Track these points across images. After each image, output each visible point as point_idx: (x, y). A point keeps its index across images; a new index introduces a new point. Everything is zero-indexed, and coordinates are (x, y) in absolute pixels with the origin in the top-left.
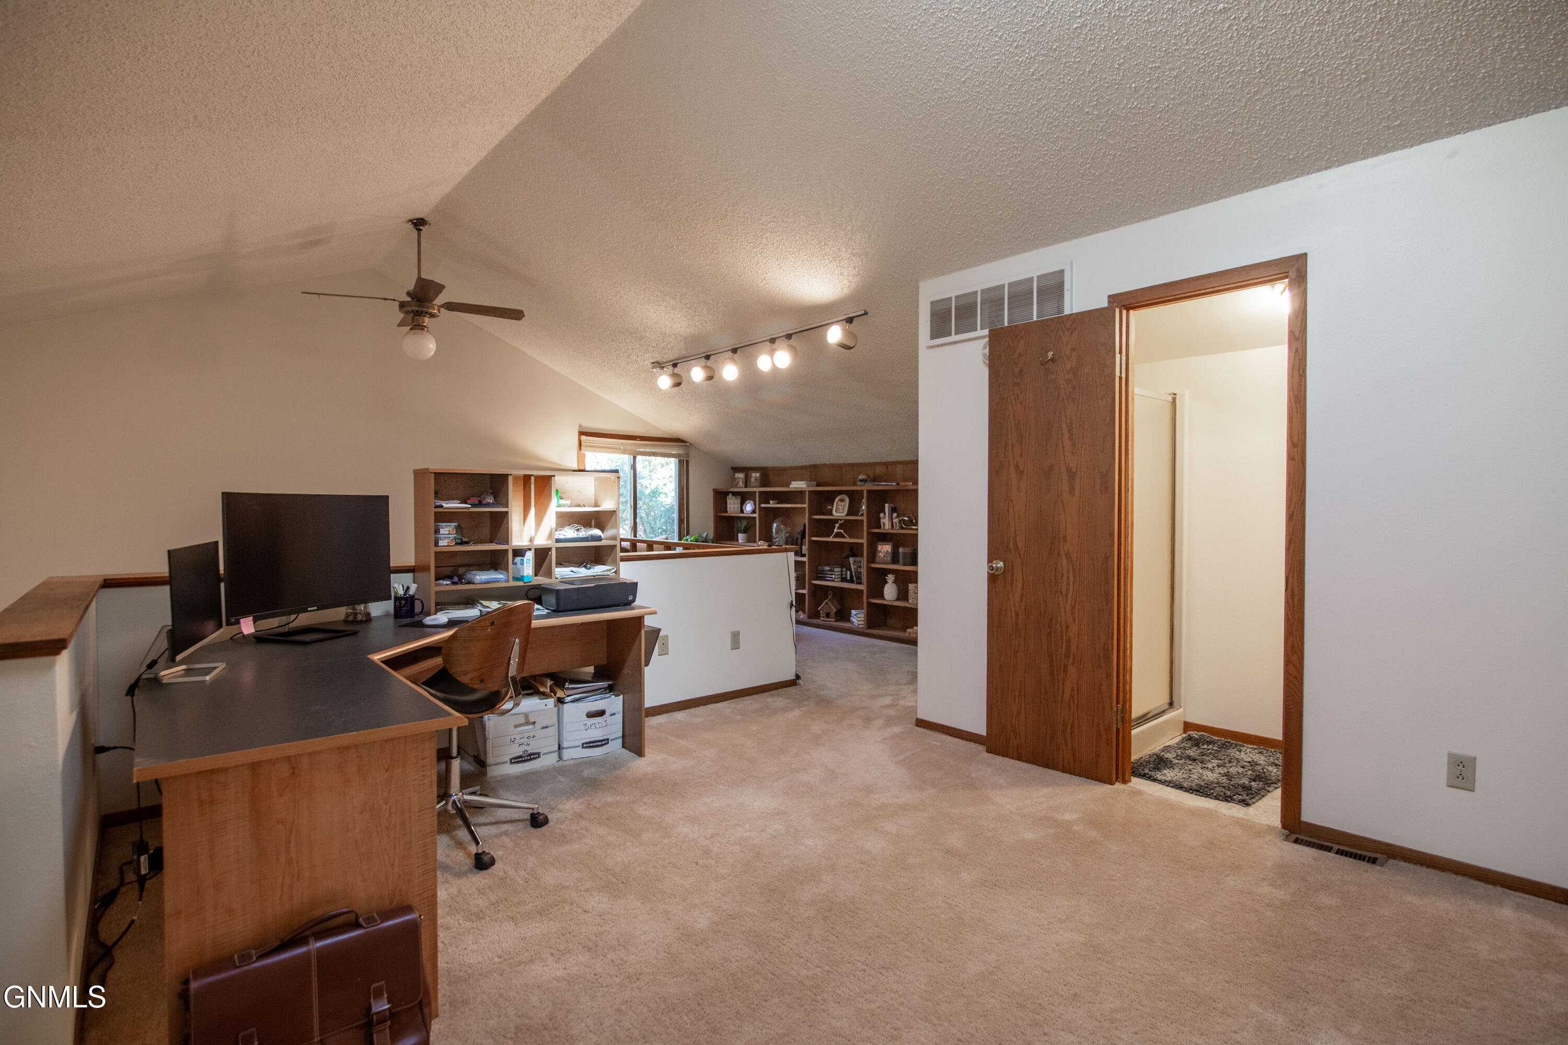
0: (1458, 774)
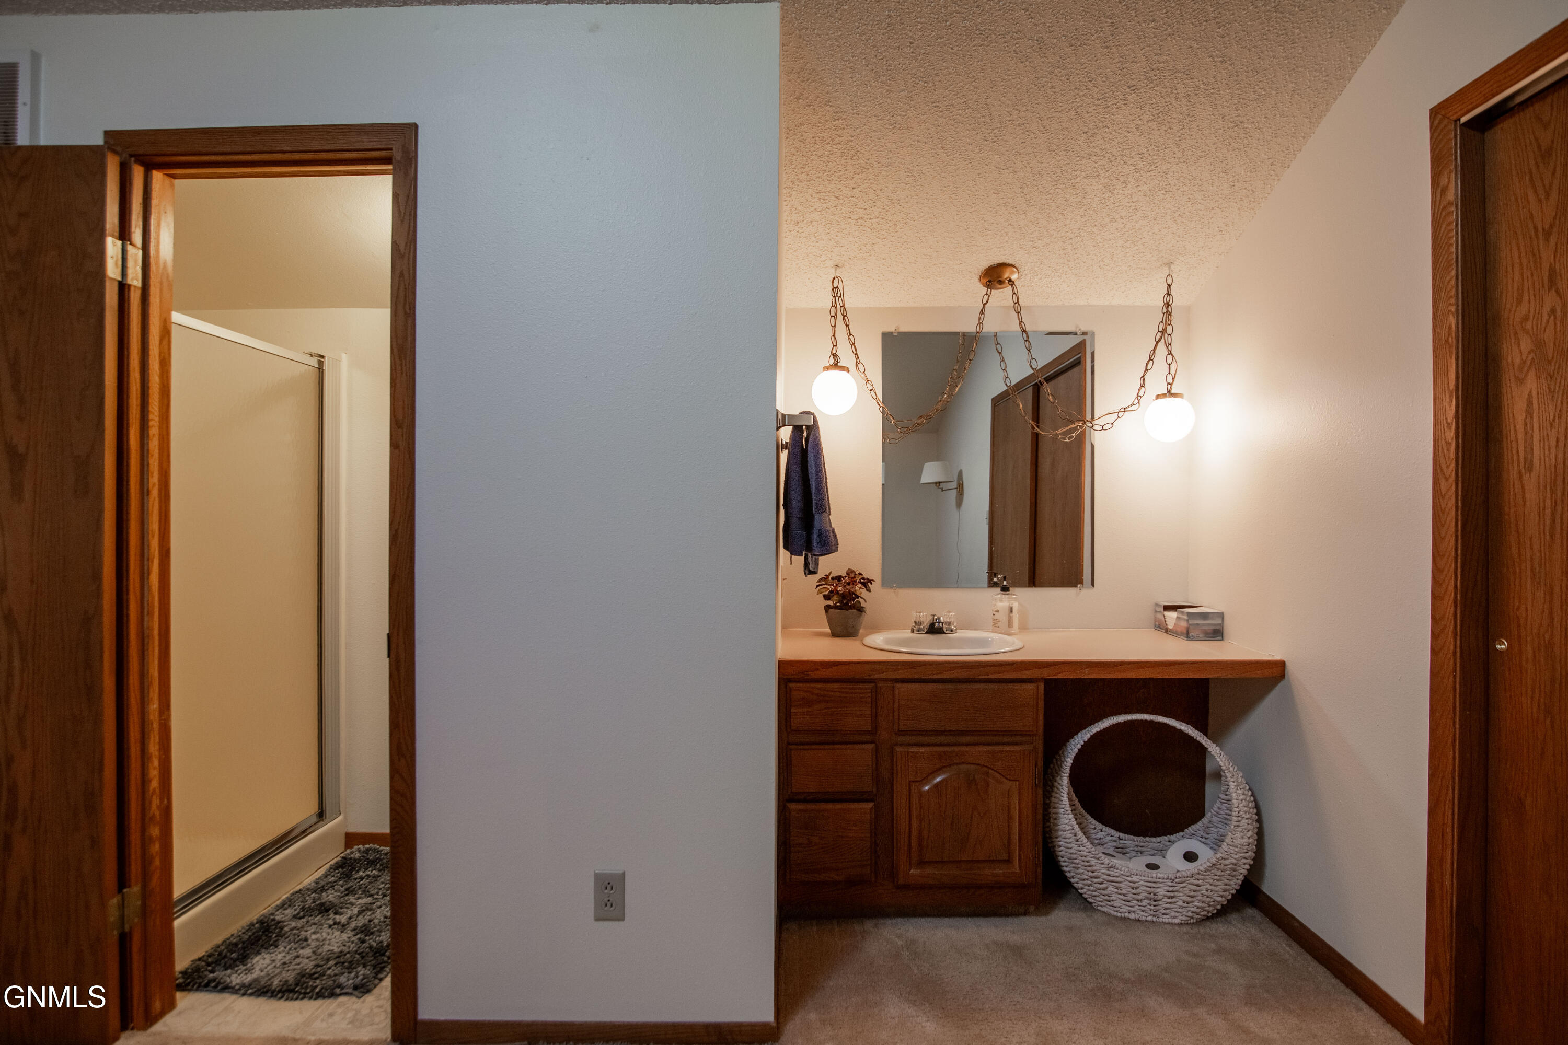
0: (606, 900)
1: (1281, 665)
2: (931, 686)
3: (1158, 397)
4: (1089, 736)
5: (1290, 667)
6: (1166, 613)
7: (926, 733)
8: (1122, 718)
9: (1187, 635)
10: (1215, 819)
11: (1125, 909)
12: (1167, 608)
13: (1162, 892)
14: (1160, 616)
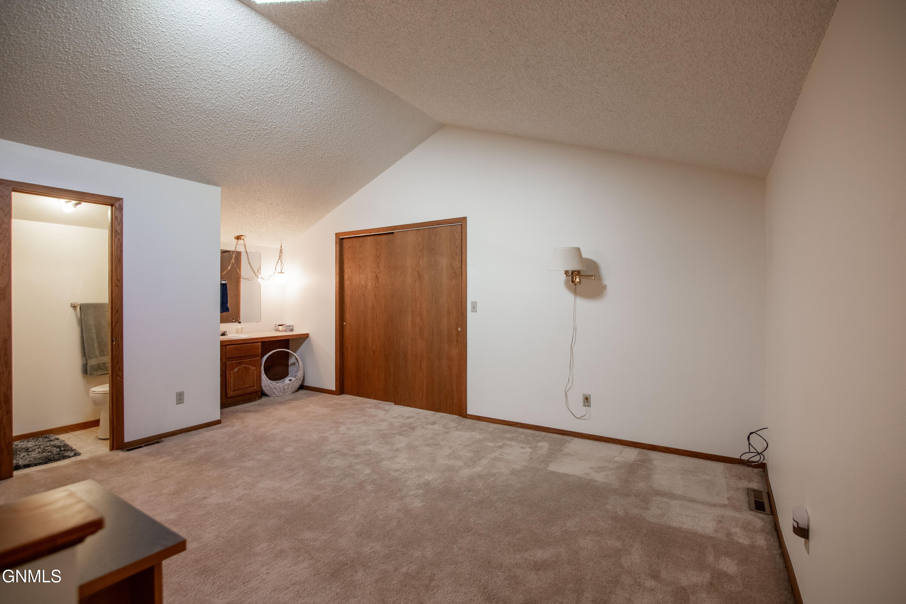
0: (179, 399)
1: (308, 334)
2: (236, 346)
3: (279, 273)
4: (267, 356)
5: (310, 334)
6: (279, 327)
7: (234, 358)
8: (275, 351)
9: (286, 331)
10: (294, 372)
11: (278, 394)
12: (279, 325)
13: (286, 388)
14: (277, 328)
